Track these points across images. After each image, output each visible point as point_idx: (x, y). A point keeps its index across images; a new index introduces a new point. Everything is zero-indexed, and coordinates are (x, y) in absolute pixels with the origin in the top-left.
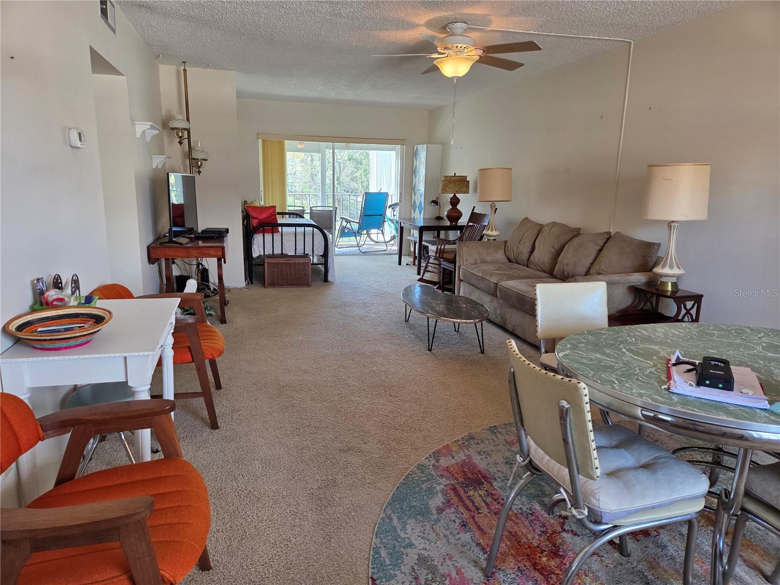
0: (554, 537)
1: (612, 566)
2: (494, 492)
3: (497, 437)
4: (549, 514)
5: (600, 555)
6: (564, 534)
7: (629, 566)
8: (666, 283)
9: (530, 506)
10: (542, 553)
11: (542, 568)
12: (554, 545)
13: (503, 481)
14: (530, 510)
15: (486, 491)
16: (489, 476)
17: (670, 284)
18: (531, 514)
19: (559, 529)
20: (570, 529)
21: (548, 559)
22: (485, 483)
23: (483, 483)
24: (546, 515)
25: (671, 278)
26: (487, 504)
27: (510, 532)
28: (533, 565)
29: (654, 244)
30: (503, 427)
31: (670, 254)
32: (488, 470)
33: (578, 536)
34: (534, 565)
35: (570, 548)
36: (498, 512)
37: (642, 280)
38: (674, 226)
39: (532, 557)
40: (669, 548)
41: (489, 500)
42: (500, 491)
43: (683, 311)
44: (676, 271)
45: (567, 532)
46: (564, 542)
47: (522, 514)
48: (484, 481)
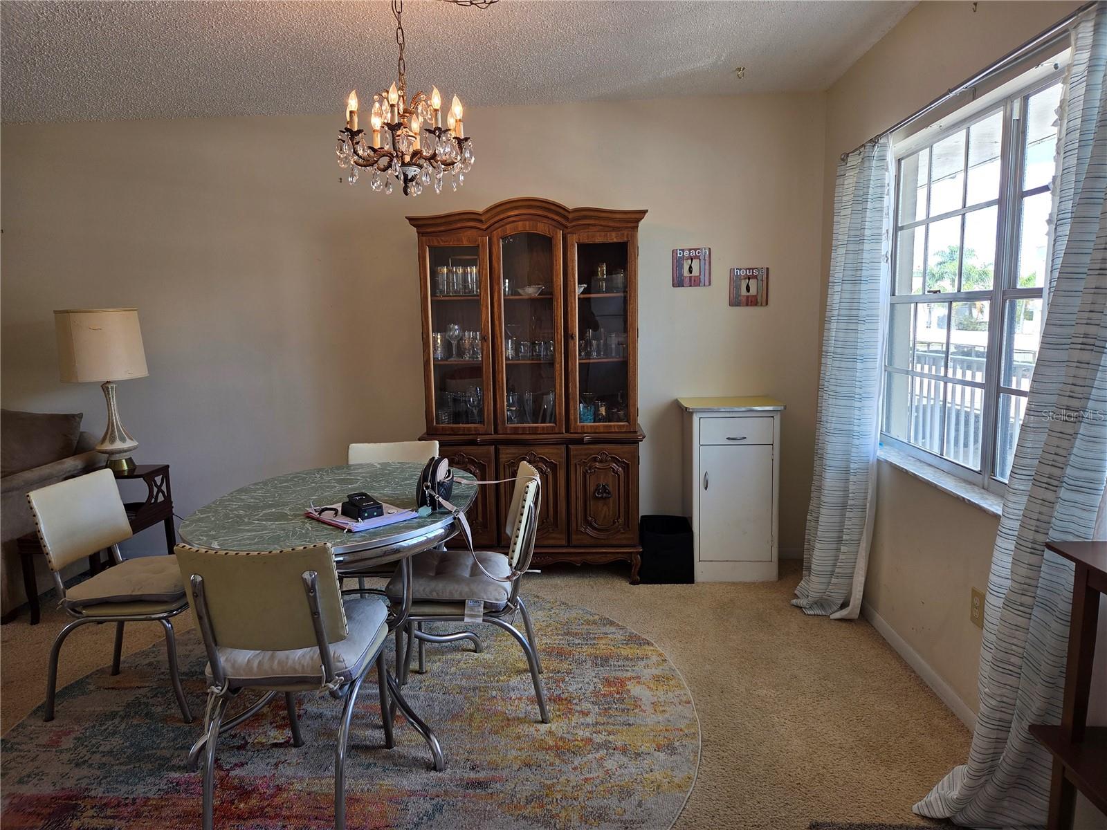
0: (227, 783)
1: (302, 760)
2: (104, 801)
3: (20, 751)
4: (194, 772)
5: (283, 760)
6: (232, 773)
7: (312, 750)
8: (120, 461)
9: (166, 780)
10: (233, 804)
11: (250, 813)
12: (235, 788)
13: (101, 784)
14: (171, 783)
15: (92, 808)
16: (75, 793)
17: (124, 461)
18: (177, 785)
19: (222, 773)
20: (232, 765)
21: (246, 803)
22: (80, 802)
23: (76, 804)
24: (193, 774)
25: (125, 454)
26: (113, 817)
27: (178, 817)
28: (238, 818)
29: (73, 416)
30: (15, 734)
31: (115, 424)
32: (63, 789)
33: (247, 764)
34: (240, 817)
35: (252, 778)
36: (136, 813)
37: (77, 466)
38: (112, 388)
39: (229, 814)
40: (325, 713)
41: (109, 812)
42: (111, 795)
43: (155, 490)
44: (129, 444)
45: (232, 769)
46: (241, 779)
47: (167, 793)
48: (74, 802)
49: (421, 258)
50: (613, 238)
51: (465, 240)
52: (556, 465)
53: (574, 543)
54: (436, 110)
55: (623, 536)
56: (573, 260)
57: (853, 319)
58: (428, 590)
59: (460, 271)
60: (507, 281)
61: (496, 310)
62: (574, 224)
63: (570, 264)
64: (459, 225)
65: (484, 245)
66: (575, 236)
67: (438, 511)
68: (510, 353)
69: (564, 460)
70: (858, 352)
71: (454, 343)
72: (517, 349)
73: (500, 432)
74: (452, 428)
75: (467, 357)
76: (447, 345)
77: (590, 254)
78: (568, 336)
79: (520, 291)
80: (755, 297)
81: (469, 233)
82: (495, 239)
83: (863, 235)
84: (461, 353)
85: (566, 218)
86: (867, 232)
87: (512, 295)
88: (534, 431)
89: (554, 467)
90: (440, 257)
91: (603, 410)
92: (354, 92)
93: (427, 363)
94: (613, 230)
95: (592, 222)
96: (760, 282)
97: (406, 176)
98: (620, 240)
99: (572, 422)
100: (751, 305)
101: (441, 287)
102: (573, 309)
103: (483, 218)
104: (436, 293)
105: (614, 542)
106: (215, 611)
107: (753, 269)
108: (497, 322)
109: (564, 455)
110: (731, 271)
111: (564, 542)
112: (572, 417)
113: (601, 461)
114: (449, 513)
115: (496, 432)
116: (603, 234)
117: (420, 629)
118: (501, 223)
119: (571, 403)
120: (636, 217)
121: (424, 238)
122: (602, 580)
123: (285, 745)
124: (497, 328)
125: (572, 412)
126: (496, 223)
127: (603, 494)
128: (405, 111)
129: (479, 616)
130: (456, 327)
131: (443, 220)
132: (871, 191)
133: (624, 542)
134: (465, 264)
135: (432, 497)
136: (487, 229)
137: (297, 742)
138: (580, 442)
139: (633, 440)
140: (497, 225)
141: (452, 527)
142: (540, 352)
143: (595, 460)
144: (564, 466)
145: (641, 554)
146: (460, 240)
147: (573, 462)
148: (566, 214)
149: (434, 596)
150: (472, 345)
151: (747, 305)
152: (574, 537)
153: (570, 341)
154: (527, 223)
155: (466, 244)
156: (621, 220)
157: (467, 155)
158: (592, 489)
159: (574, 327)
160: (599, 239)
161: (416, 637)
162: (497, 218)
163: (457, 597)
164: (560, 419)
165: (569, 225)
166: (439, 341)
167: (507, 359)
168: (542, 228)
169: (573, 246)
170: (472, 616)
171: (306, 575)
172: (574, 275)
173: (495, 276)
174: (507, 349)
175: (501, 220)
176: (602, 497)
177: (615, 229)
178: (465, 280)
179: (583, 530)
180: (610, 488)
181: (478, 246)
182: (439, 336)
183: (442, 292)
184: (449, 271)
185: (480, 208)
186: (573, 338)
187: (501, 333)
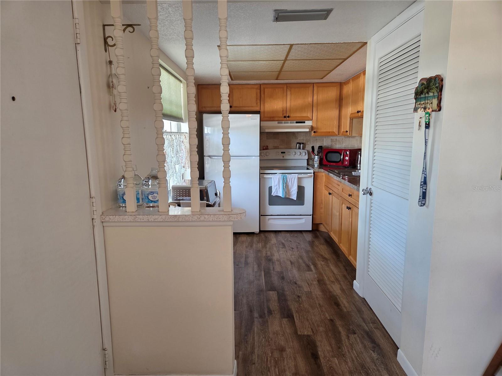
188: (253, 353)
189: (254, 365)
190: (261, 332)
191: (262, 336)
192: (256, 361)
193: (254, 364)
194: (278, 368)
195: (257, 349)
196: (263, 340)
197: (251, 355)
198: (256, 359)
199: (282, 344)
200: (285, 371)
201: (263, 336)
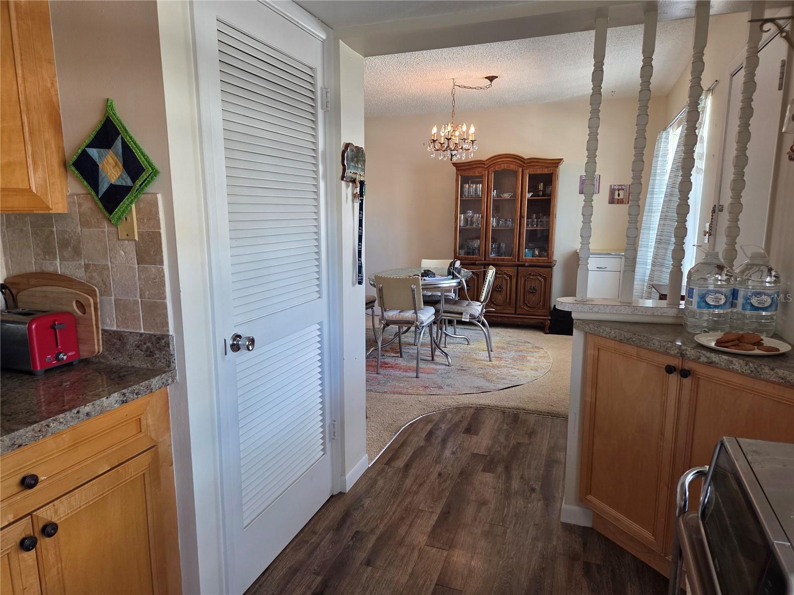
1: (403, 360)
7: (406, 359)
21: (387, 365)
49: (457, 180)
50: (546, 171)
51: (476, 173)
52: (511, 276)
53: (518, 313)
54: (464, 132)
55: (542, 311)
56: (526, 182)
57: (651, 211)
58: (449, 308)
59: (474, 186)
60: (495, 191)
61: (488, 204)
62: (527, 165)
63: (524, 184)
64: (475, 166)
65: (485, 175)
66: (528, 171)
67: (454, 277)
68: (495, 224)
69: (516, 274)
70: (651, 226)
71: (469, 219)
72: (498, 223)
73: (487, 260)
74: (465, 257)
75: (474, 225)
76: (466, 220)
77: (534, 179)
78: (521, 217)
79: (501, 195)
80: (622, 199)
81: (480, 169)
82: (490, 172)
83: (656, 173)
84: (472, 224)
85: (524, 163)
86: (658, 171)
87: (498, 197)
88: (503, 260)
89: (510, 277)
90: (465, 180)
91: (537, 252)
92: (436, 126)
93: (456, 228)
94: (546, 168)
95: (536, 164)
96: (625, 192)
97: (451, 154)
98: (549, 172)
99: (521, 257)
100: (620, 203)
101: (465, 193)
102: (524, 204)
103: (486, 163)
104: (462, 196)
105: (537, 313)
106: (384, 297)
107: (622, 185)
108: (489, 210)
109: (516, 272)
110: (611, 186)
111: (513, 312)
112: (521, 254)
113: (533, 275)
114: (459, 278)
115: (485, 260)
116: (541, 169)
117: (446, 330)
118: (494, 165)
119: (521, 248)
120: (557, 163)
121: (459, 172)
122: (530, 331)
123: (398, 357)
124: (489, 212)
125: (521, 252)
126: (491, 165)
127: (533, 291)
128: (453, 131)
129: (467, 319)
130: (471, 212)
131: (468, 164)
132: (661, 153)
133: (542, 314)
134: (477, 183)
135: (453, 272)
136: (487, 167)
137: (401, 357)
138: (523, 266)
139: (550, 266)
140: (492, 166)
141: (460, 283)
142: (509, 224)
143: (530, 274)
144: (515, 277)
145: (550, 320)
146: (474, 173)
147: (520, 275)
148: (524, 160)
149: (452, 310)
150: (477, 220)
151: (618, 203)
152: (518, 310)
153: (522, 219)
154: (506, 165)
155: (477, 174)
156: (551, 163)
157: (475, 147)
158: (528, 288)
159: (524, 213)
160: (539, 172)
161: (444, 332)
162: (492, 163)
163: (460, 311)
164: (515, 255)
165: (525, 165)
166: (462, 218)
167: (493, 226)
168: (512, 167)
169: (527, 175)
170: (465, 318)
171: (412, 286)
172: (526, 189)
173: (489, 190)
174: (493, 222)
175: (494, 163)
176: (532, 292)
177: (547, 167)
178: (476, 190)
179: (523, 307)
180: (537, 288)
181: (483, 175)
182: (462, 216)
183: (465, 196)
184: (469, 186)
185: (485, 159)
186: (524, 218)
187: (490, 214)
188: (535, 538)
189: (536, 523)
190: (513, 570)
191: (513, 561)
192: (531, 528)
193: (535, 525)
194: (503, 514)
195: (527, 542)
196: (513, 553)
197: (537, 536)
198: (530, 529)
199: (485, 541)
200: (495, 510)
201: (511, 560)
